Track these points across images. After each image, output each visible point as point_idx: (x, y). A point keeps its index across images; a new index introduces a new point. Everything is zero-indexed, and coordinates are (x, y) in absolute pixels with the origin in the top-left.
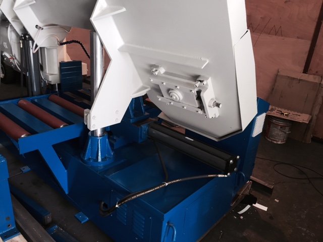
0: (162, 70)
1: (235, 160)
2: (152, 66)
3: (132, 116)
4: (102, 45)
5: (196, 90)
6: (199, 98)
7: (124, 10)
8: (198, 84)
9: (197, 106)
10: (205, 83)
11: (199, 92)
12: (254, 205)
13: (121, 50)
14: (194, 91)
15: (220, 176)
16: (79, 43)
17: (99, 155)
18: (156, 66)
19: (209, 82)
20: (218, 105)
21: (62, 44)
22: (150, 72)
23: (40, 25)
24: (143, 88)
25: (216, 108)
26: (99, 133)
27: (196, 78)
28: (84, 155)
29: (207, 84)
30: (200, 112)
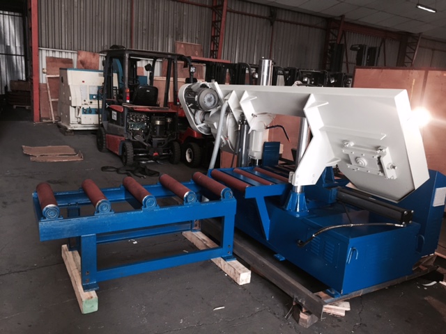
0: (352, 144)
1: (409, 212)
2: (344, 141)
3: (324, 182)
4: (308, 125)
5: (377, 156)
6: (380, 163)
7: (328, 103)
8: (379, 151)
9: (379, 169)
10: (384, 151)
11: (379, 158)
12: (440, 282)
13: (321, 130)
14: (376, 157)
15: (396, 225)
16: (282, 127)
17: (298, 207)
18: (348, 141)
19: (387, 150)
20: (394, 167)
21: (267, 128)
22: (342, 146)
23: (255, 113)
24: (335, 159)
25: (393, 169)
26: (299, 190)
27: (377, 148)
28: (286, 207)
29: (385, 152)
30: (381, 174)
